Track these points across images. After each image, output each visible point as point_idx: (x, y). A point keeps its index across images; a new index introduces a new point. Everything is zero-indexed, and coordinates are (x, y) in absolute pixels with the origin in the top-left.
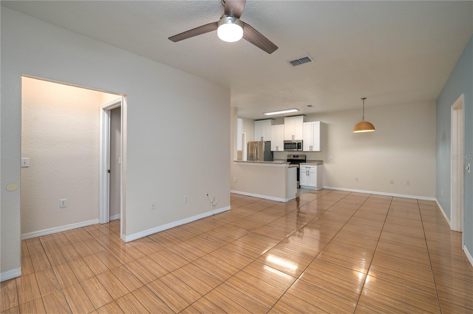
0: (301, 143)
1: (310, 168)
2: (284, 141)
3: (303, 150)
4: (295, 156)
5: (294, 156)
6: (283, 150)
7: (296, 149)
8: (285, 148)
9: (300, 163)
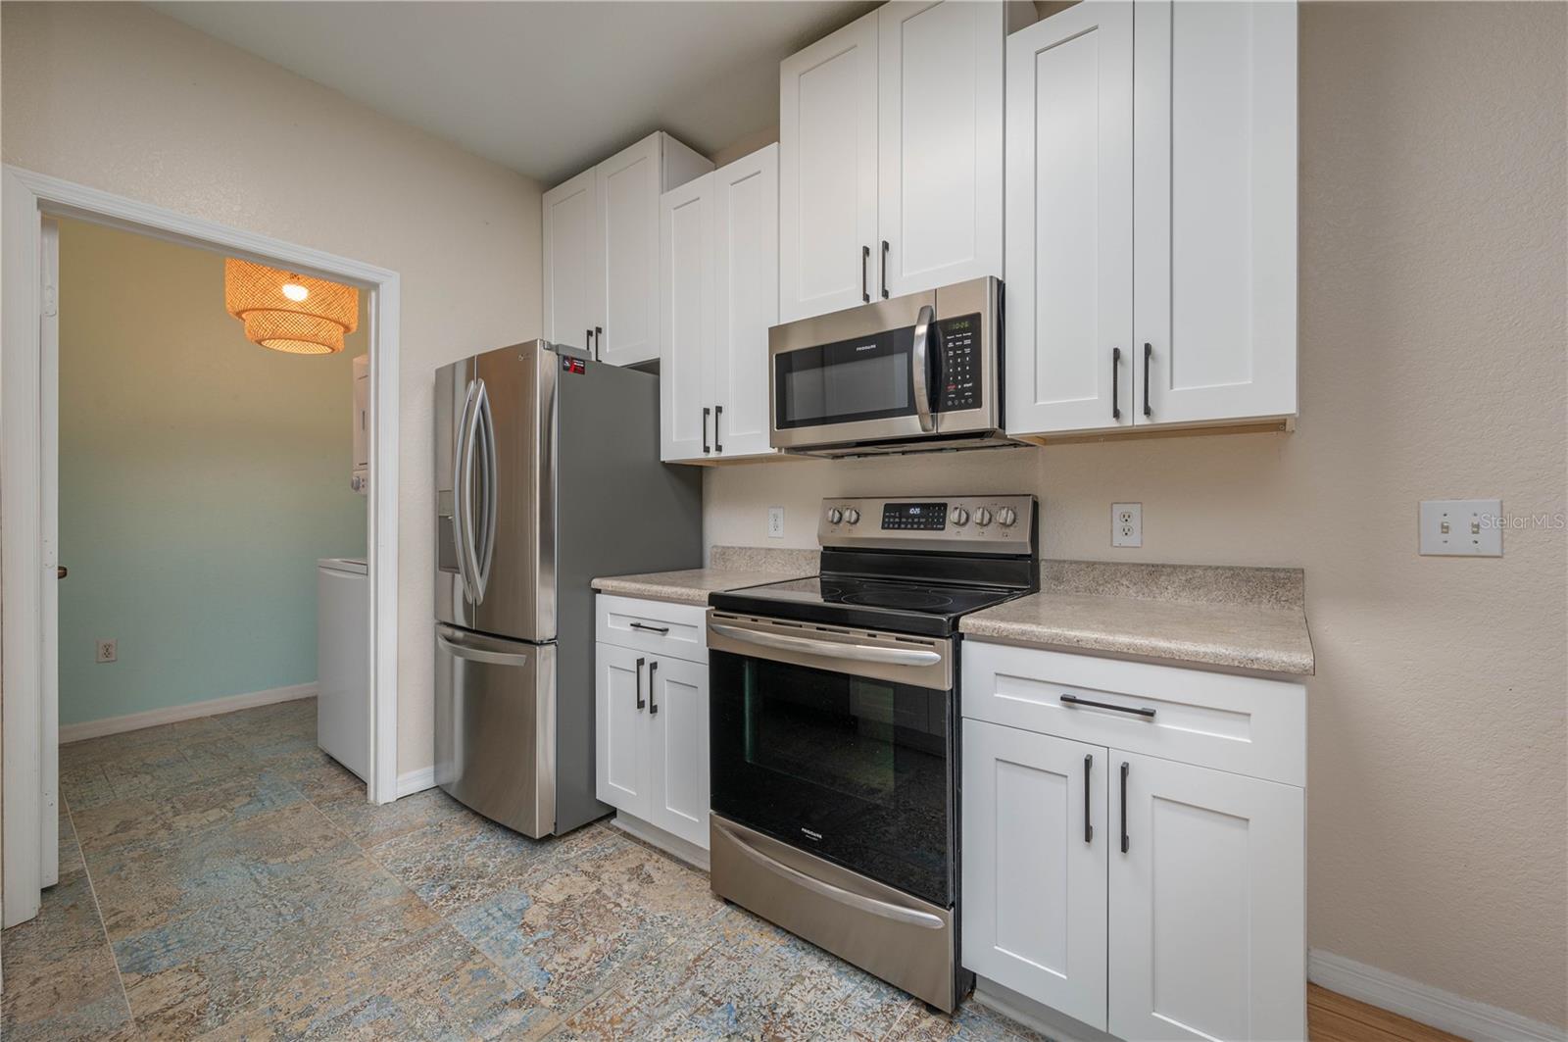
0: (975, 320)
1: (1149, 714)
2: (777, 333)
3: (1013, 430)
4: (902, 509)
5: (896, 514)
6: (766, 449)
7: (911, 409)
8: (784, 419)
9: (967, 623)
